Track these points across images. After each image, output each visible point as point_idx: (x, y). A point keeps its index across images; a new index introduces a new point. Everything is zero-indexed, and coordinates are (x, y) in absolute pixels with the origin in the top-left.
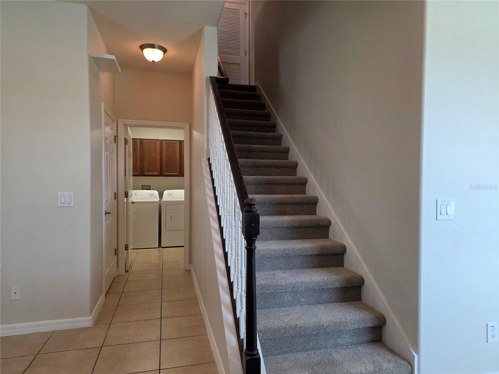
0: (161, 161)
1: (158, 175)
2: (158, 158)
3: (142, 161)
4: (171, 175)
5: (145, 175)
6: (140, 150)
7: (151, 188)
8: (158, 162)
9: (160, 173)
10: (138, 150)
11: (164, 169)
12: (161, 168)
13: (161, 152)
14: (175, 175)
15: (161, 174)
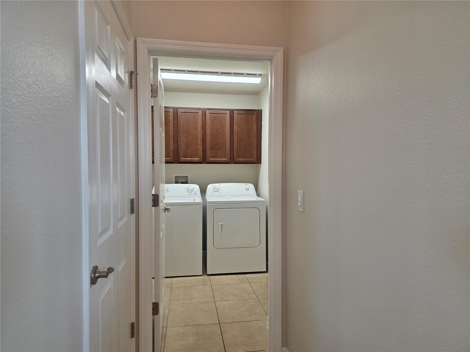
0: (203, 140)
1: (198, 161)
2: (200, 135)
3: (176, 141)
4: (219, 162)
5: (182, 161)
6: (173, 124)
7: (189, 181)
8: (200, 142)
9: (202, 158)
10: (171, 125)
11: (208, 153)
12: (204, 151)
13: (204, 128)
14: (224, 161)
15: (204, 161)
